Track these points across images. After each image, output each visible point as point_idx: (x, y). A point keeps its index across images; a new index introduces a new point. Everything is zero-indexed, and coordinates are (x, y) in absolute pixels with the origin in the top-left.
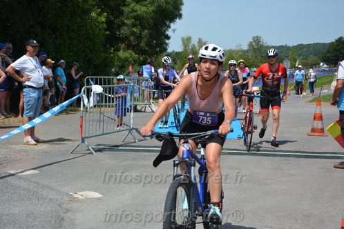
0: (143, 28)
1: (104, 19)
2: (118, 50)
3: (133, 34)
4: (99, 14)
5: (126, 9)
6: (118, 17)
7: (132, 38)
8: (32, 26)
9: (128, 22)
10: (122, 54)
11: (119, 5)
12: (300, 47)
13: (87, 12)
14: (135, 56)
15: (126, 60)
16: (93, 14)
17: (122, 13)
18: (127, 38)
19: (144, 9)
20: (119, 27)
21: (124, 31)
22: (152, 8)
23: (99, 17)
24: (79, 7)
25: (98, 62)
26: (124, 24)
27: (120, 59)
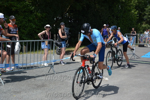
1: (137, 13)
2: (142, 24)
3: (149, 18)
4: (135, 11)
5: (146, 9)
6: (143, 12)
7: (148, 20)
8: (109, 16)
9: (147, 14)
10: (143, 26)
11: (144, 8)
13: (130, 11)
14: (149, 26)
15: (145, 27)
16: (133, 11)
17: (145, 10)
18: (146, 19)
20: (144, 16)
21: (145, 17)
23: (135, 12)
24: (127, 9)
26: (145, 15)
27: (143, 27)
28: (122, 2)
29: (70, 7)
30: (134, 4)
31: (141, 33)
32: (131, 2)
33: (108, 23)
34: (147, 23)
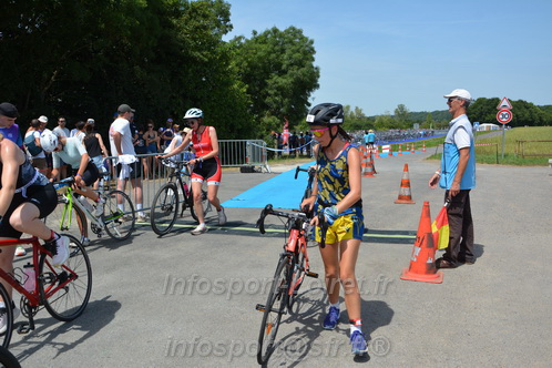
0: (284, 97)
1: (245, 90)
2: (263, 116)
3: (275, 102)
4: (241, 87)
5: (269, 82)
7: (275, 106)
8: (173, 97)
10: (266, 119)
11: (264, 78)
12: (436, 113)
13: (228, 84)
14: (278, 121)
15: (270, 124)
16: (235, 86)
17: (266, 84)
19: (284, 81)
20: (265, 97)
21: (268, 100)
22: (291, 80)
25: (240, 127)
26: (270, 95)
27: (264, 124)
28: (205, 64)
29: (58, 74)
30: (237, 69)
31: (261, 137)
32: (228, 64)
33: (172, 113)
34: (273, 114)
